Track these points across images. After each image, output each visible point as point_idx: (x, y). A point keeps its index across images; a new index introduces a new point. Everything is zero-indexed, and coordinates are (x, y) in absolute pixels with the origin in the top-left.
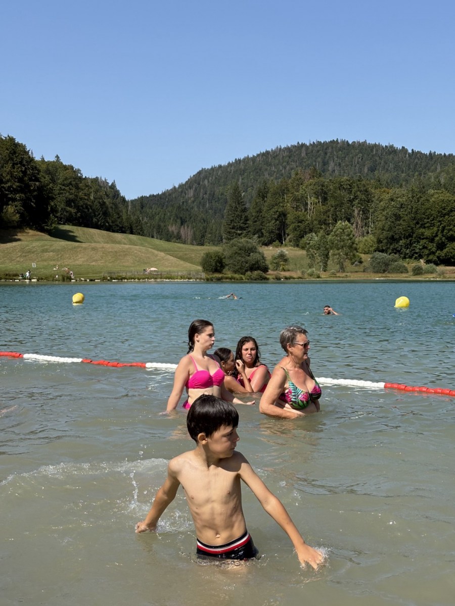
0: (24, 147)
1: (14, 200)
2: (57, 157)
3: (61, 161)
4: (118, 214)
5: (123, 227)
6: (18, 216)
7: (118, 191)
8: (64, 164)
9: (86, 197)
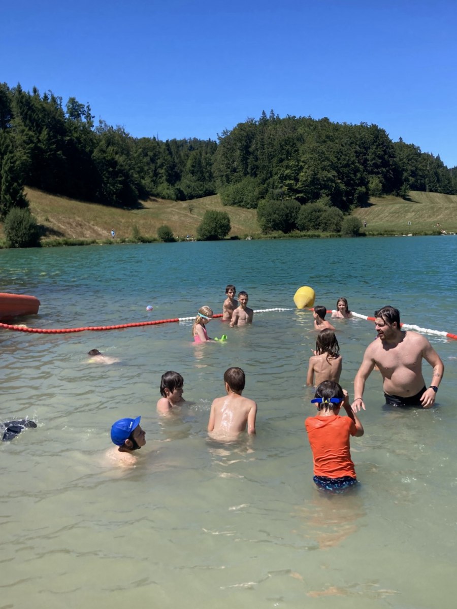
0: (384, 131)
1: (378, 173)
2: (401, 139)
3: (404, 141)
4: (449, 180)
5: (452, 191)
6: (381, 185)
7: (442, 162)
8: (406, 143)
9: (424, 168)
